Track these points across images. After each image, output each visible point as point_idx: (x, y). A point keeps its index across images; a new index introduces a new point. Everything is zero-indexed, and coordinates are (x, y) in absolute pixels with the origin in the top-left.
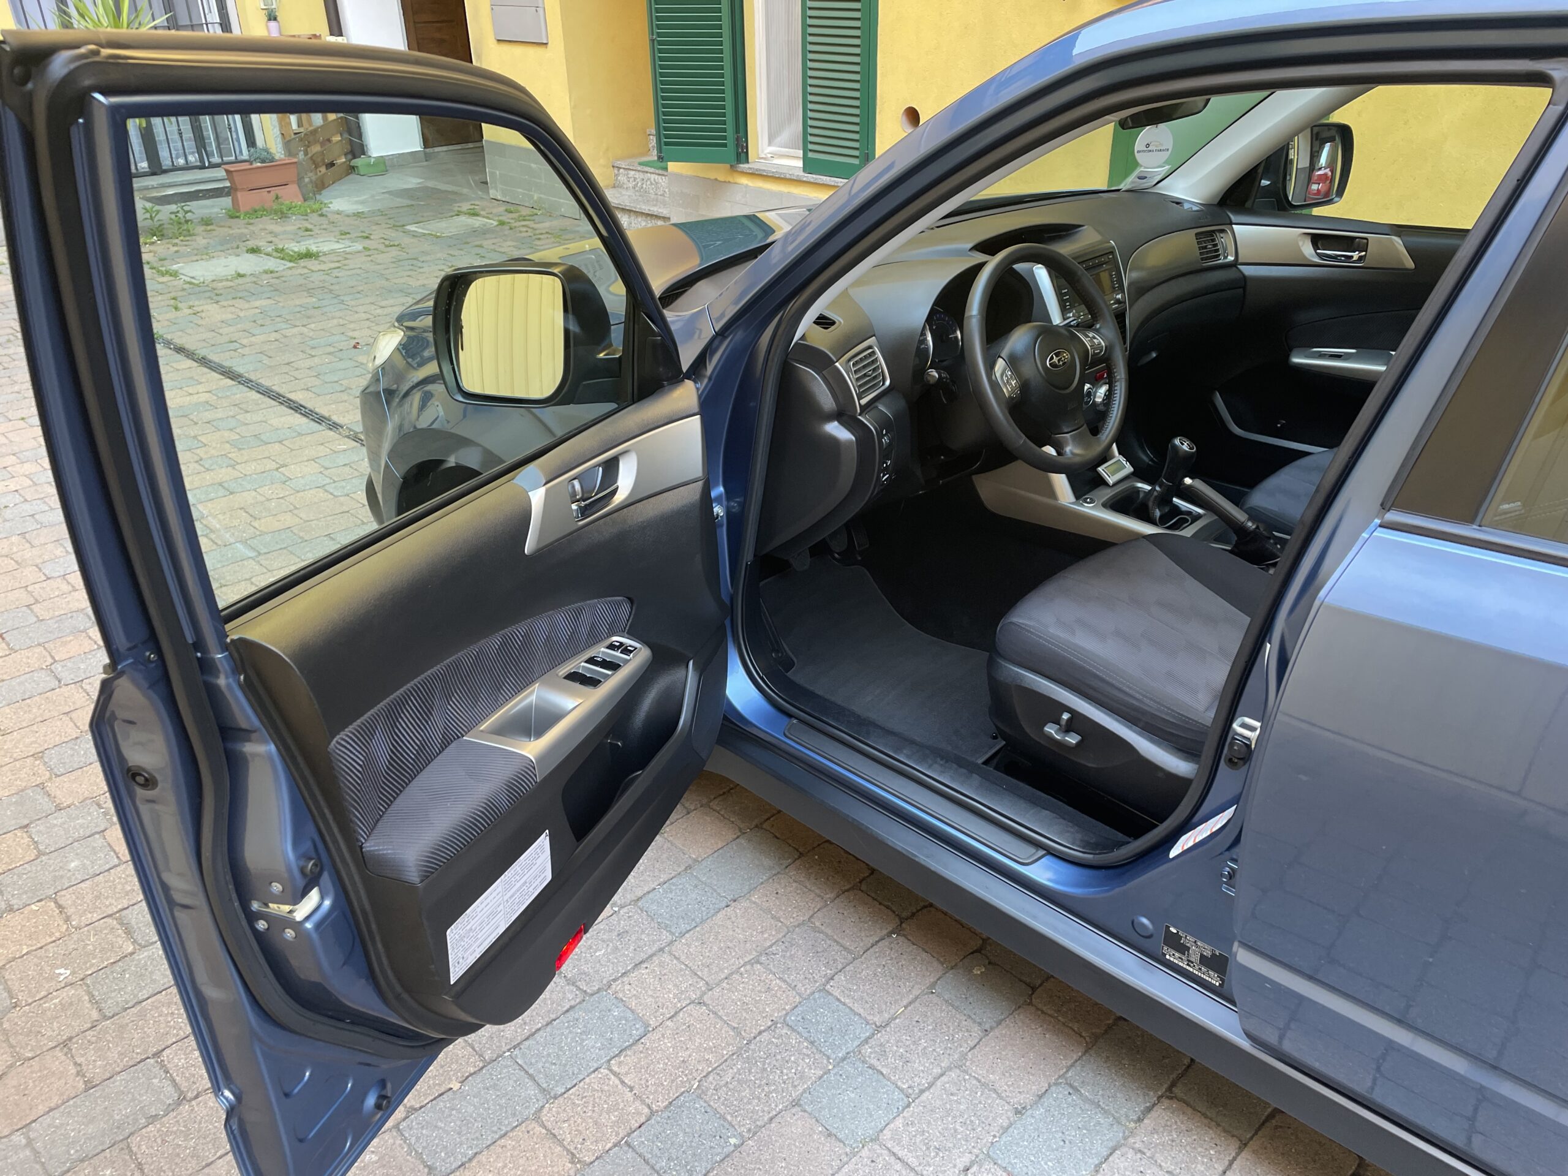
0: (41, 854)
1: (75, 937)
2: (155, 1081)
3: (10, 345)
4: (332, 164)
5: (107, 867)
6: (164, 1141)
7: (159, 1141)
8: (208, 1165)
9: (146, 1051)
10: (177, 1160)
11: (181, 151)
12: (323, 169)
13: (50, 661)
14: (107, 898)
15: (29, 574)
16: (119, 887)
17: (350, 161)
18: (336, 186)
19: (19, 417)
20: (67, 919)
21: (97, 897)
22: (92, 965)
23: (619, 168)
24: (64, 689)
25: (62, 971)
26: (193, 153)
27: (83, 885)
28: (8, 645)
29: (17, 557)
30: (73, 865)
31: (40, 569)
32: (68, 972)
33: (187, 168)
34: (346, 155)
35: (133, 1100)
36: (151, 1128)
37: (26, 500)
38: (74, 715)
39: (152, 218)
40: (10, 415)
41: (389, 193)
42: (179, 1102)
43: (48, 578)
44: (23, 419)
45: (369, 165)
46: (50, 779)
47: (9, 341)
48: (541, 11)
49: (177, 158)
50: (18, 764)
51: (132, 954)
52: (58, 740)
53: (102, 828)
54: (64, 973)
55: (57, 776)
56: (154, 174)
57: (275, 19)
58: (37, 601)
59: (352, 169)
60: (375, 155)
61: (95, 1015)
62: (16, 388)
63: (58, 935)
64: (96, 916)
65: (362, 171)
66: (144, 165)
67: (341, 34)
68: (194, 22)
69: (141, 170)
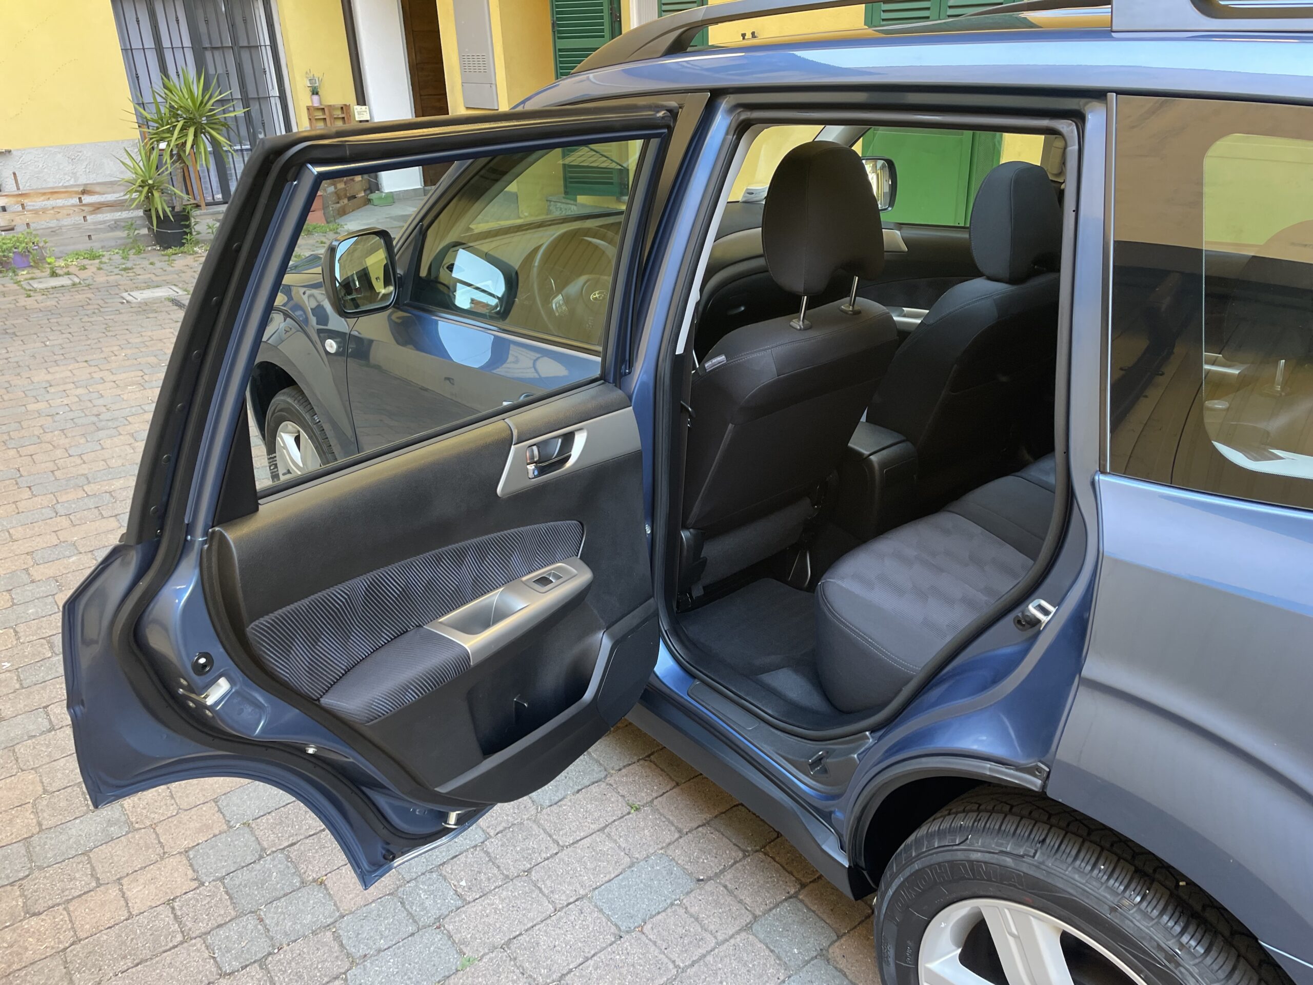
0: (14, 604)
1: (19, 648)
2: (40, 719)
3: (94, 315)
4: (354, 197)
5: (51, 613)
6: (34, 748)
7: (32, 748)
8: (55, 761)
9: (39, 705)
10: (38, 757)
12: (346, 201)
13: (55, 501)
14: (45, 629)
15: (59, 453)
16: (54, 624)
17: (368, 195)
18: (355, 213)
19: (84, 360)
20: (19, 639)
21: (40, 628)
22: (25, 662)
23: (550, 201)
24: (59, 519)
25: (6, 664)
27: (33, 622)
28: (32, 492)
29: (55, 444)
30: (31, 611)
31: (67, 451)
32: (9, 664)
34: (365, 191)
35: (24, 728)
36: (29, 741)
37: (71, 410)
38: (58, 533)
40: (78, 359)
41: (391, 218)
42: (50, 731)
43: (70, 456)
44: (86, 361)
45: (381, 198)
46: (33, 566)
47: (94, 313)
48: (494, 87)
50: (16, 558)
51: (49, 658)
52: (45, 545)
53: (55, 592)
54: (7, 665)
55: (38, 564)
57: (317, 94)
58: (59, 469)
59: (368, 201)
60: (386, 191)
61: (17, 686)
62: (89, 342)
63: (10, 646)
64: (35, 638)
65: (376, 202)
66: (219, 197)
67: (365, 104)
68: (261, 96)
69: (217, 200)
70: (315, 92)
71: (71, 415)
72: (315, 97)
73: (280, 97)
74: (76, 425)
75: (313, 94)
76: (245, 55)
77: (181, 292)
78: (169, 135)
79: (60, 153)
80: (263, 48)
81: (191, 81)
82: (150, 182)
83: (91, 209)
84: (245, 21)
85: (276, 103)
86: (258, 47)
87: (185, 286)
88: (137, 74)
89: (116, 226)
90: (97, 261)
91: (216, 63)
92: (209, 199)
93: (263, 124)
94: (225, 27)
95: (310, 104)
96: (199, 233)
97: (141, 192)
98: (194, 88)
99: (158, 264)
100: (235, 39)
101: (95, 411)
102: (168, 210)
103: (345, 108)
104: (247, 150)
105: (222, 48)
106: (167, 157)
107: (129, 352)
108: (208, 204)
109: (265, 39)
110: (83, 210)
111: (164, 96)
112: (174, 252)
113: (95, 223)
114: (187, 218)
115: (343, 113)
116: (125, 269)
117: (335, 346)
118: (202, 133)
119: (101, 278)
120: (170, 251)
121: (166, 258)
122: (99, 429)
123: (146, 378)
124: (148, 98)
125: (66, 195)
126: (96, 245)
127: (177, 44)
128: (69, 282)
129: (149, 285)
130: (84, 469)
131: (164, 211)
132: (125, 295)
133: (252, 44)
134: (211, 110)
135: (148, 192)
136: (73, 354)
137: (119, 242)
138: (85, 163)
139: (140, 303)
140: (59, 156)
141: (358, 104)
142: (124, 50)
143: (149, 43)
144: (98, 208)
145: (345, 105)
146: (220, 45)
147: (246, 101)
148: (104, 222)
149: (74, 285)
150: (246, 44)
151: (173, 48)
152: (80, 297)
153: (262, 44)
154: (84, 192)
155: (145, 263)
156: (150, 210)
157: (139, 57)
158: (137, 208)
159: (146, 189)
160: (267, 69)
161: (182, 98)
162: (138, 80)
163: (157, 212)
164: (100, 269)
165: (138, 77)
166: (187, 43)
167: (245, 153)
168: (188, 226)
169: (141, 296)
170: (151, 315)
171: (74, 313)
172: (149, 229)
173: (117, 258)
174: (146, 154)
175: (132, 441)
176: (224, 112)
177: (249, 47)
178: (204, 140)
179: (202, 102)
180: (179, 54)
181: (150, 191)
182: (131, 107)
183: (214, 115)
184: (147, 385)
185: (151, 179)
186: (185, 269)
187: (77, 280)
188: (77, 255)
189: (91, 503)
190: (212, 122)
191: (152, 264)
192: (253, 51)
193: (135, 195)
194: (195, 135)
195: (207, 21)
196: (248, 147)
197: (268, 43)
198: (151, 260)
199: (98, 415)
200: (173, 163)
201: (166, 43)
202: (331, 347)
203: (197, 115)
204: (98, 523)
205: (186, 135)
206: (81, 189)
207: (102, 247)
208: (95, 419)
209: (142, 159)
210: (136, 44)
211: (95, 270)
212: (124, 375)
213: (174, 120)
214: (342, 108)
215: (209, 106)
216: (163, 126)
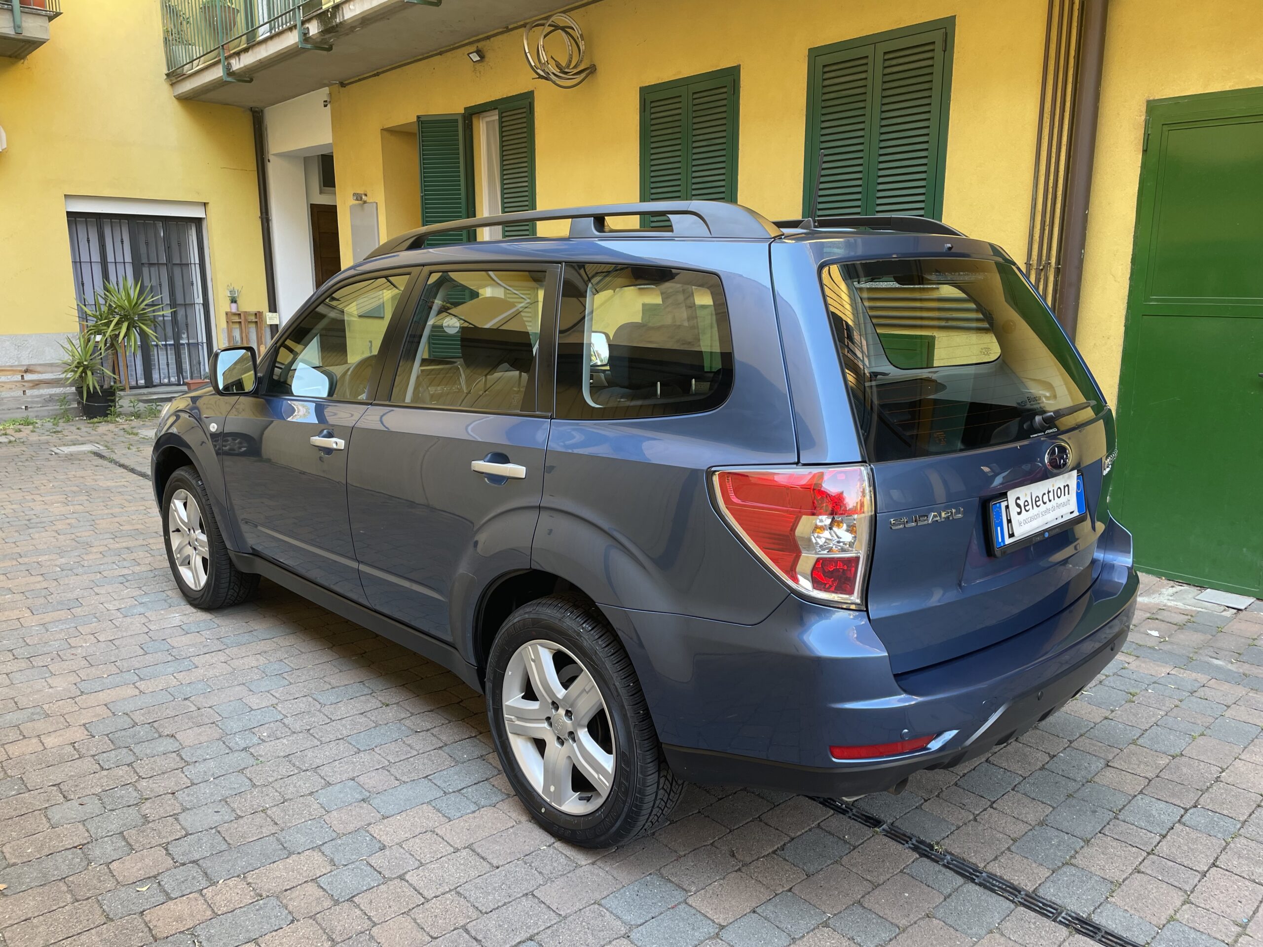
11: (167, 375)
19: (18, 488)
26: (174, 377)
33: (170, 384)
39: (134, 406)
40: (13, 488)
44: (20, 489)
47: (27, 460)
49: (164, 378)
56: (146, 387)
62: (22, 478)
66: (142, 382)
67: (276, 312)
68: (187, 302)
69: (139, 385)
70: (234, 301)
71: (7, 520)
72: (234, 305)
73: (203, 304)
74: (12, 526)
75: (232, 302)
76: (177, 271)
77: (102, 448)
78: (105, 328)
79: (9, 341)
80: (193, 266)
81: (129, 287)
82: (85, 363)
83: (31, 385)
84: (179, 244)
85: (199, 310)
86: (188, 264)
87: (106, 444)
88: (82, 282)
89: (51, 399)
90: (31, 427)
91: (150, 277)
92: (133, 383)
93: (187, 325)
94: (162, 249)
95: (228, 310)
96: (121, 407)
97: (76, 372)
98: (131, 292)
99: (84, 429)
100: (169, 258)
101: (27, 517)
102: (98, 388)
103: (258, 314)
104: (170, 345)
105: (158, 264)
106: (102, 345)
107: (56, 484)
108: (132, 388)
109: (195, 258)
110: (24, 386)
111: (103, 296)
112: (98, 420)
113: (32, 396)
114: (113, 394)
115: (256, 318)
116: (55, 432)
117: (216, 426)
118: (133, 327)
119: (34, 438)
120: (95, 420)
121: (92, 425)
122: (30, 528)
123: (69, 499)
124: (90, 300)
125: (11, 373)
126: (31, 414)
127: (120, 259)
128: (6, 440)
129: (74, 443)
130: (18, 550)
131: (94, 388)
132: (54, 449)
133: (184, 262)
134: (144, 309)
135: (82, 373)
136: (10, 485)
137: (51, 413)
138: (29, 350)
139: (66, 454)
140: (8, 343)
141: (270, 311)
142: (74, 262)
143: (96, 257)
144: (37, 384)
145: (259, 312)
146: (156, 262)
147: (173, 304)
148: (41, 396)
149: (10, 442)
150: (178, 262)
151: (116, 263)
152: (17, 450)
153: (192, 262)
154: (26, 371)
155: (74, 429)
156: (82, 387)
157: (86, 269)
158: (71, 385)
159: (81, 369)
160: (195, 282)
161: (119, 299)
162: (83, 286)
163: (88, 388)
164: (33, 431)
165: (83, 284)
166: (128, 258)
167: (169, 347)
168: (114, 401)
169: (67, 450)
170: (75, 462)
171: (11, 460)
172: (79, 403)
173: (49, 425)
174: (84, 342)
175: (57, 535)
176: (154, 311)
177: (181, 265)
178: (135, 334)
179: (136, 303)
180: (120, 268)
181: (84, 371)
182: (74, 304)
183: (146, 313)
184: (70, 503)
185: (86, 361)
186: (107, 433)
187: (12, 439)
188: (14, 422)
189: (23, 568)
190: (143, 318)
191: (78, 429)
192: (184, 267)
193: (70, 375)
194: (128, 329)
195: (147, 243)
196: (172, 342)
197: (197, 261)
198: (78, 426)
199: (29, 520)
200: (106, 350)
201: (110, 258)
202: (214, 428)
203: (131, 313)
204: (27, 578)
205: (121, 328)
206: (25, 368)
207: (36, 417)
208: (27, 522)
209: (80, 346)
210: (85, 258)
211: (28, 432)
212: (51, 497)
213: (111, 316)
214: (256, 314)
215: (142, 306)
216: (101, 320)
